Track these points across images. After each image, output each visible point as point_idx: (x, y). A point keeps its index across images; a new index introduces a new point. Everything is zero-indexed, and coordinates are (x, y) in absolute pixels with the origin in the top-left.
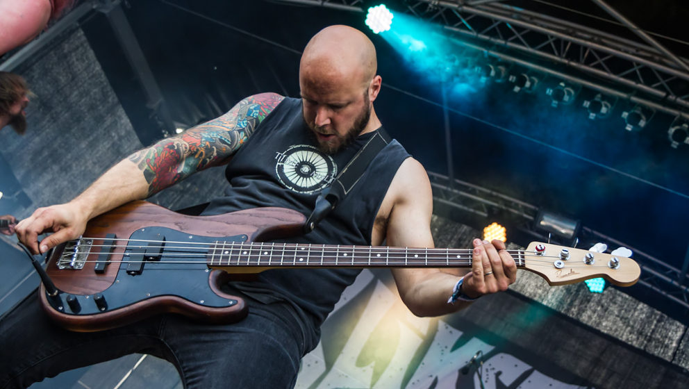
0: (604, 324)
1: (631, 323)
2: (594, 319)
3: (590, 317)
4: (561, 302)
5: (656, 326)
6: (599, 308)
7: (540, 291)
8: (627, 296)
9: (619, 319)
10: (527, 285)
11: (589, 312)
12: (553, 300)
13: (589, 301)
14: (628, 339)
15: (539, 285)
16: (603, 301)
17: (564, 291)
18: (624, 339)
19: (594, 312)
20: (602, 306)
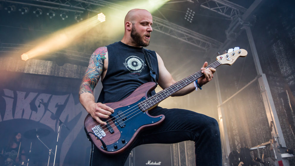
0: (66, 74)
1: (74, 71)
2: (63, 74)
3: (62, 73)
4: (51, 72)
5: (81, 70)
6: (63, 70)
7: (44, 71)
8: (70, 64)
9: (70, 71)
10: (39, 70)
11: (61, 72)
12: (49, 72)
13: (59, 69)
14: (74, 76)
15: (43, 69)
16: (64, 68)
17: (51, 68)
18: (73, 77)
19: (62, 71)
20: (64, 69)
